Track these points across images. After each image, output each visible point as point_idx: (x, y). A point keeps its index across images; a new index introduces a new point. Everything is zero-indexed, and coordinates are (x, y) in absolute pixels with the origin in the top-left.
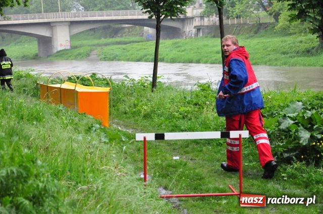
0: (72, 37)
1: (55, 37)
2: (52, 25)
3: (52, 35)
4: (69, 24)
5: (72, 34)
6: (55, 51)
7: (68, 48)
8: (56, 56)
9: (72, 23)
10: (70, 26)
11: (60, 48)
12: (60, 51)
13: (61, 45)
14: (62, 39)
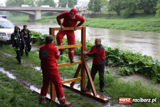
0: (42, 15)
1: (36, 15)
2: (35, 11)
3: (35, 14)
4: (41, 11)
5: (42, 14)
6: (36, 20)
7: (41, 19)
8: (37, 21)
9: (42, 11)
10: (41, 12)
11: (38, 19)
12: (38, 20)
13: (38, 18)
14: (39, 16)
